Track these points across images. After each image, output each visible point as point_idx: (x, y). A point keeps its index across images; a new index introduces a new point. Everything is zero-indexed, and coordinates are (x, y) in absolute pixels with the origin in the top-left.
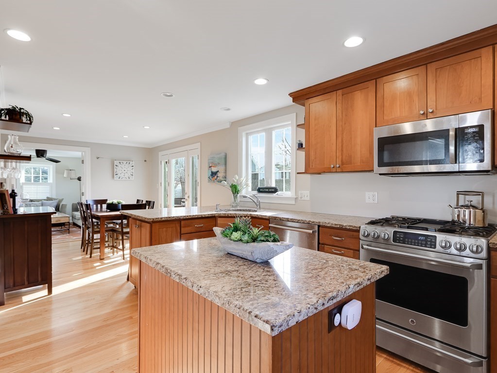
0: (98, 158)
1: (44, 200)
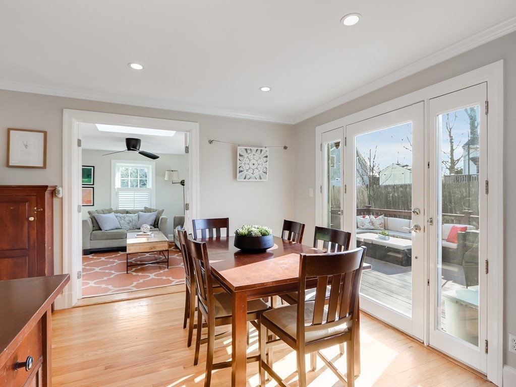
0: (211, 142)
1: (142, 211)
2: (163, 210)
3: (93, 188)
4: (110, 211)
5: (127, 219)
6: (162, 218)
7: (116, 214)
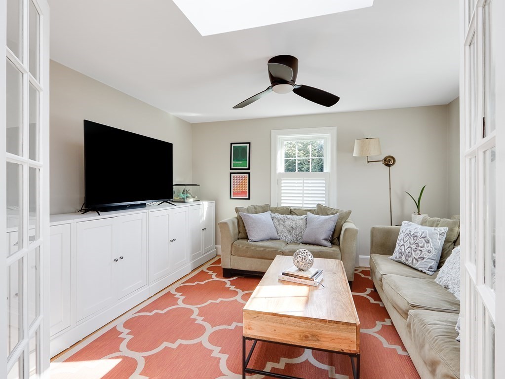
1: (312, 212)
2: (350, 212)
3: (249, 173)
4: (265, 209)
5: (288, 223)
6: (346, 229)
7: (273, 215)
